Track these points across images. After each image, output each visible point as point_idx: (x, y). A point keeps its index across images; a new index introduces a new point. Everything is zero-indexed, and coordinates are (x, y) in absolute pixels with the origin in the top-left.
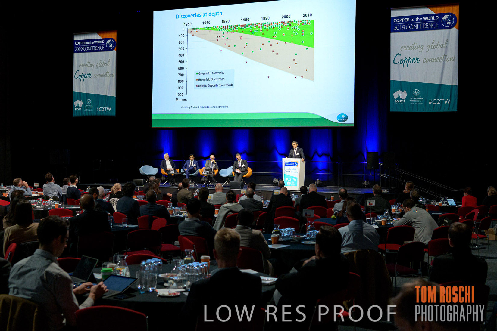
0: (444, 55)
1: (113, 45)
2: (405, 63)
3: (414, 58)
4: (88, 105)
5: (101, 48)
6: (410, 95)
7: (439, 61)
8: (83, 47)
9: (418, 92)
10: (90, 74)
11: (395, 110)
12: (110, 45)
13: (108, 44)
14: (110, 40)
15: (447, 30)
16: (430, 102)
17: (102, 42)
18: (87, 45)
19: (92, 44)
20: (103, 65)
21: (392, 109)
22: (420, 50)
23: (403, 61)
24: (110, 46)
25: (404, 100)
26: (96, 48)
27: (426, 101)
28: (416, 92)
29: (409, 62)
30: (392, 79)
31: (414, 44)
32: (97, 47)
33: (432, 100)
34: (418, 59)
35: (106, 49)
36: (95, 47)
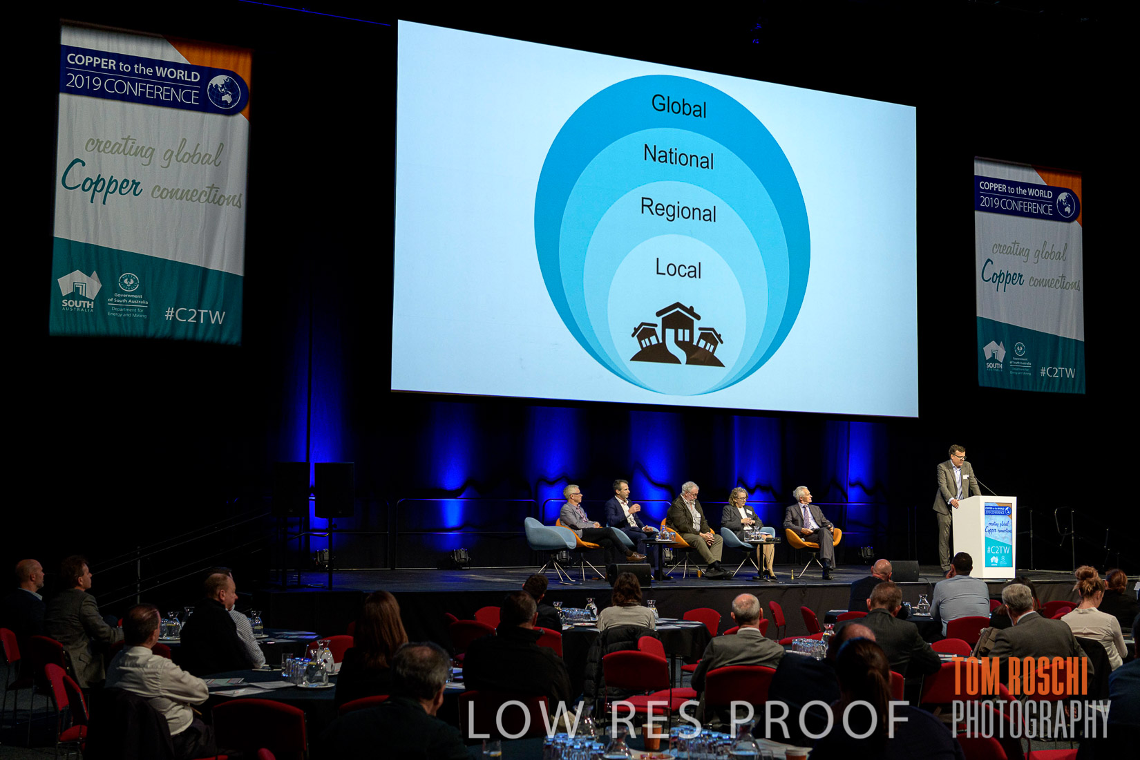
0: (1063, 277)
1: (234, 98)
2: (1001, 281)
3: (1015, 274)
4: (123, 292)
5: (187, 96)
6: (1011, 354)
7: (1055, 285)
8: (104, 78)
9: (1023, 347)
10: (134, 181)
11: (987, 385)
12: (223, 94)
13: (215, 89)
14: (225, 77)
15: (1065, 224)
16: (1044, 372)
17: (189, 76)
18: (124, 73)
19: (146, 76)
20: (195, 161)
21: (983, 382)
22: (1024, 258)
23: (998, 278)
24: (224, 98)
25: (1000, 363)
26: (162, 93)
27: (1035, 370)
28: (1020, 348)
29: (1008, 281)
30: (979, 315)
31: (1015, 243)
32: (169, 91)
33: (1046, 369)
34: (1021, 276)
35: (206, 103)
36: (158, 90)
